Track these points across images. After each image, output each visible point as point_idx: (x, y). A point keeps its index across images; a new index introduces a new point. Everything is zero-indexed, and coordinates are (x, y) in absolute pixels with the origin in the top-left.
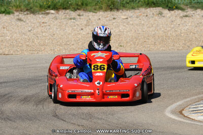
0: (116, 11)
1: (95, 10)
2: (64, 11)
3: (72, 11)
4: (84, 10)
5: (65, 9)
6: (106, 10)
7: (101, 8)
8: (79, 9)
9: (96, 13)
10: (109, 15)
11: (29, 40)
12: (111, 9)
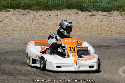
0: (49, 11)
1: (37, 9)
2: (18, 10)
3: (23, 10)
4: (30, 9)
5: (19, 8)
6: (43, 10)
7: (40, 9)
8: (27, 9)
9: (38, 11)
10: (46, 13)
11: (3, 27)
12: (47, 10)
